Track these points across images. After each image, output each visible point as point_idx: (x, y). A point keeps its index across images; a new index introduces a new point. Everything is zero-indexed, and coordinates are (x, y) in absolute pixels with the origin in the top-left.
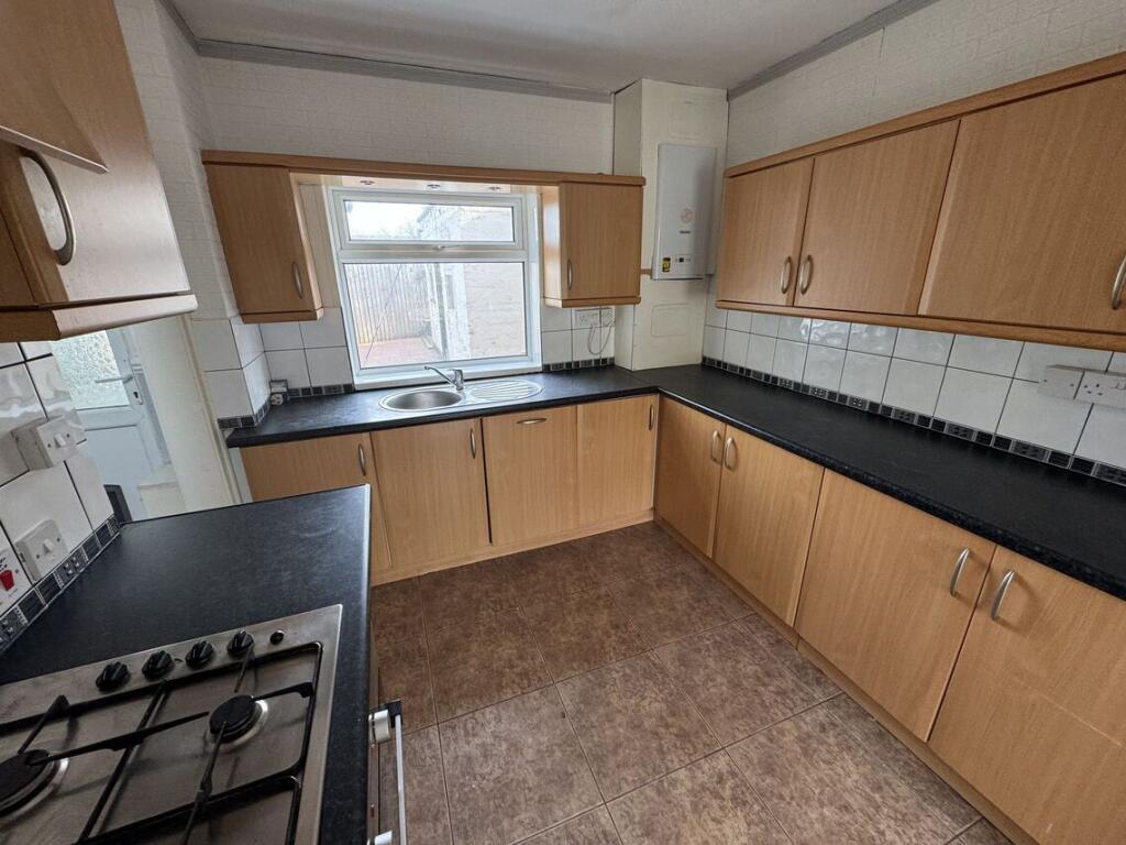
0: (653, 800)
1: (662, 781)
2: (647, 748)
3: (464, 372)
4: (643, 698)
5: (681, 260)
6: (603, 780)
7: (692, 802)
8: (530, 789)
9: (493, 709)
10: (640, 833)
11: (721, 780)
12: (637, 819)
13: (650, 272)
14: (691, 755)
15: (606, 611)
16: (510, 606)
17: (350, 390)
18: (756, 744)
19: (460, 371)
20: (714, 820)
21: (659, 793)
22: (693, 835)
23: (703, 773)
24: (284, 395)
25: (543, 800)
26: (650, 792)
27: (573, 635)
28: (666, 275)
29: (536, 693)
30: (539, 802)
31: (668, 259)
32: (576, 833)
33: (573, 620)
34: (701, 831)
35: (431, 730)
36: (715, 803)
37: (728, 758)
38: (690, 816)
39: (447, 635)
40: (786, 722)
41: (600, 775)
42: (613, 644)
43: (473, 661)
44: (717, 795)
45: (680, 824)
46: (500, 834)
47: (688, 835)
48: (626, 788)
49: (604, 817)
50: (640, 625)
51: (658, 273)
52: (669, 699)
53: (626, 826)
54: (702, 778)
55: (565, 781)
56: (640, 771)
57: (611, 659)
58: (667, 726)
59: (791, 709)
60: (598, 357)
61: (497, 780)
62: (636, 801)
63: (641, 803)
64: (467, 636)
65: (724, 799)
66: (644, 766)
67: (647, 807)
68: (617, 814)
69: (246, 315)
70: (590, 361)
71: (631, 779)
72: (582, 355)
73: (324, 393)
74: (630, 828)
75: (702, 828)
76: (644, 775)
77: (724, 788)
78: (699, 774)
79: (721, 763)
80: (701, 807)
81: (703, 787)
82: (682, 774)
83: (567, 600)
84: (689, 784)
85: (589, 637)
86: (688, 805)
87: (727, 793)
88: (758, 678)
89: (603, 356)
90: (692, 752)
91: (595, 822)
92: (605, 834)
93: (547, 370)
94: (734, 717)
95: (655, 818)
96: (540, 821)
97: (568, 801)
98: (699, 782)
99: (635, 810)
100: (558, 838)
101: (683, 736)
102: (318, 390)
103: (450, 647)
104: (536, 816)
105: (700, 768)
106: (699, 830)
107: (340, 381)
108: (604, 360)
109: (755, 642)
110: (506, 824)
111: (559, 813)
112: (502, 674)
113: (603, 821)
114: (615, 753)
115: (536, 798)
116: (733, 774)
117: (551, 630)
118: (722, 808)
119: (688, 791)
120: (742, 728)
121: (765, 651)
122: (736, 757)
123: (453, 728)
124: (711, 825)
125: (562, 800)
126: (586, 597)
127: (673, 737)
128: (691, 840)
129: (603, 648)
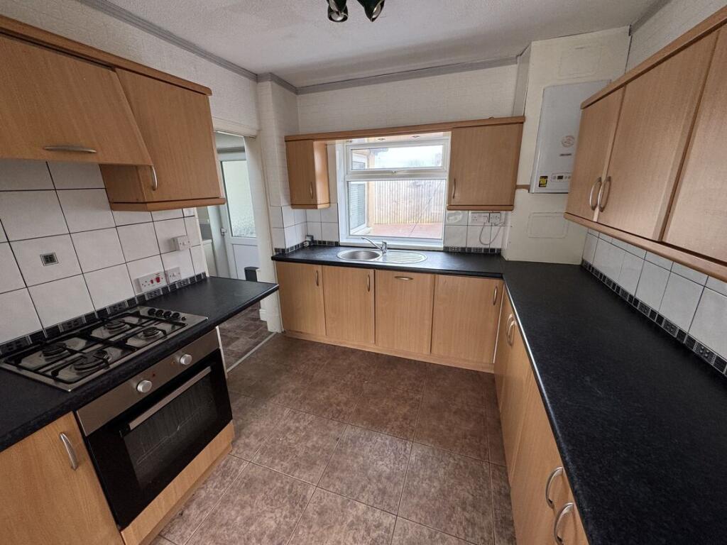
0: (337, 504)
1: (349, 501)
2: (359, 481)
3: (388, 243)
4: (382, 460)
5: (560, 178)
6: (326, 477)
7: (352, 521)
8: (296, 456)
9: (314, 417)
10: (317, 510)
11: (378, 526)
12: (322, 504)
13: (528, 187)
14: (376, 503)
15: (408, 408)
16: (364, 379)
17: (337, 245)
18: (419, 530)
19: (386, 243)
20: (354, 538)
21: (343, 504)
22: (338, 533)
23: (372, 515)
24: (310, 242)
25: (297, 465)
26: (339, 500)
27: (378, 409)
28: (542, 190)
29: (336, 423)
30: (295, 464)
31: (546, 177)
32: (295, 486)
33: (386, 402)
34: (343, 536)
35: (287, 409)
36: (362, 532)
37: (394, 521)
38: (345, 525)
39: (327, 376)
40: (454, 538)
41: (327, 474)
42: (395, 425)
43: (326, 393)
44: (368, 531)
45: (337, 524)
46: (272, 462)
47: (335, 531)
48: (331, 489)
49: (310, 491)
50: (420, 426)
51: (535, 187)
52: (395, 470)
53: (315, 503)
54: (369, 516)
55: (311, 464)
56: (345, 488)
57: (385, 431)
58: (379, 481)
59: (466, 535)
60: (488, 247)
61: (290, 444)
62: (330, 498)
63: (331, 500)
64: (334, 381)
65: (369, 535)
66: (348, 488)
67: (331, 504)
68: (317, 494)
69: (294, 205)
70: (481, 249)
71: (337, 487)
72: (474, 244)
73: (327, 244)
74: (316, 505)
75: (345, 536)
76: (344, 491)
77: (374, 531)
78: (370, 514)
79: (388, 520)
80: (354, 527)
81: (365, 521)
82: (362, 507)
83: (394, 391)
84: (360, 513)
85: (385, 414)
86: (349, 521)
87: (374, 535)
88: (464, 503)
89: (492, 246)
90: (378, 502)
91: (306, 489)
92: (305, 497)
93: (447, 251)
94: (421, 508)
95: (329, 511)
96: (288, 470)
97: (305, 473)
98: (366, 517)
99: (325, 500)
100: (288, 482)
101: (383, 492)
102: (324, 242)
103: (323, 382)
104: (289, 467)
105: (374, 512)
106: (342, 535)
107: (334, 240)
108: (493, 250)
109: (489, 484)
110: (277, 461)
111: (297, 474)
112: (331, 405)
113: (309, 492)
114: (343, 471)
115: (295, 462)
116: (387, 530)
117: (371, 400)
118: (363, 538)
119: (356, 515)
120: (419, 516)
121: (489, 493)
122: (399, 525)
123: (295, 413)
124: (350, 539)
125: (303, 470)
126: (405, 395)
127: (376, 488)
128: (334, 534)
129: (387, 424)
